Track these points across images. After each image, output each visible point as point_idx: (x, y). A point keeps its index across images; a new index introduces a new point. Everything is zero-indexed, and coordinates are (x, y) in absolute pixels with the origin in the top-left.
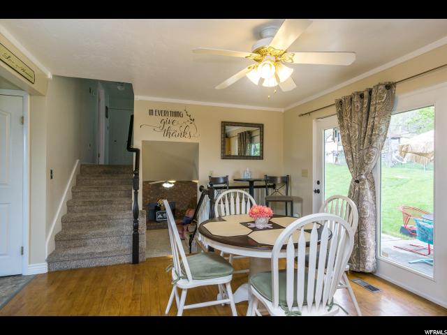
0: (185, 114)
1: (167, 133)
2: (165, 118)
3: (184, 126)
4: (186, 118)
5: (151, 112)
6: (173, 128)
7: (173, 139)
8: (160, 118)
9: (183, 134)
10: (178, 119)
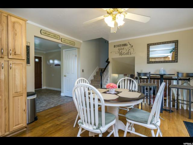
0: (128, 44)
1: (121, 54)
2: (120, 48)
3: (128, 49)
4: (129, 46)
5: (115, 46)
6: (123, 51)
7: (123, 56)
8: (118, 48)
9: (128, 54)
10: (125, 47)
